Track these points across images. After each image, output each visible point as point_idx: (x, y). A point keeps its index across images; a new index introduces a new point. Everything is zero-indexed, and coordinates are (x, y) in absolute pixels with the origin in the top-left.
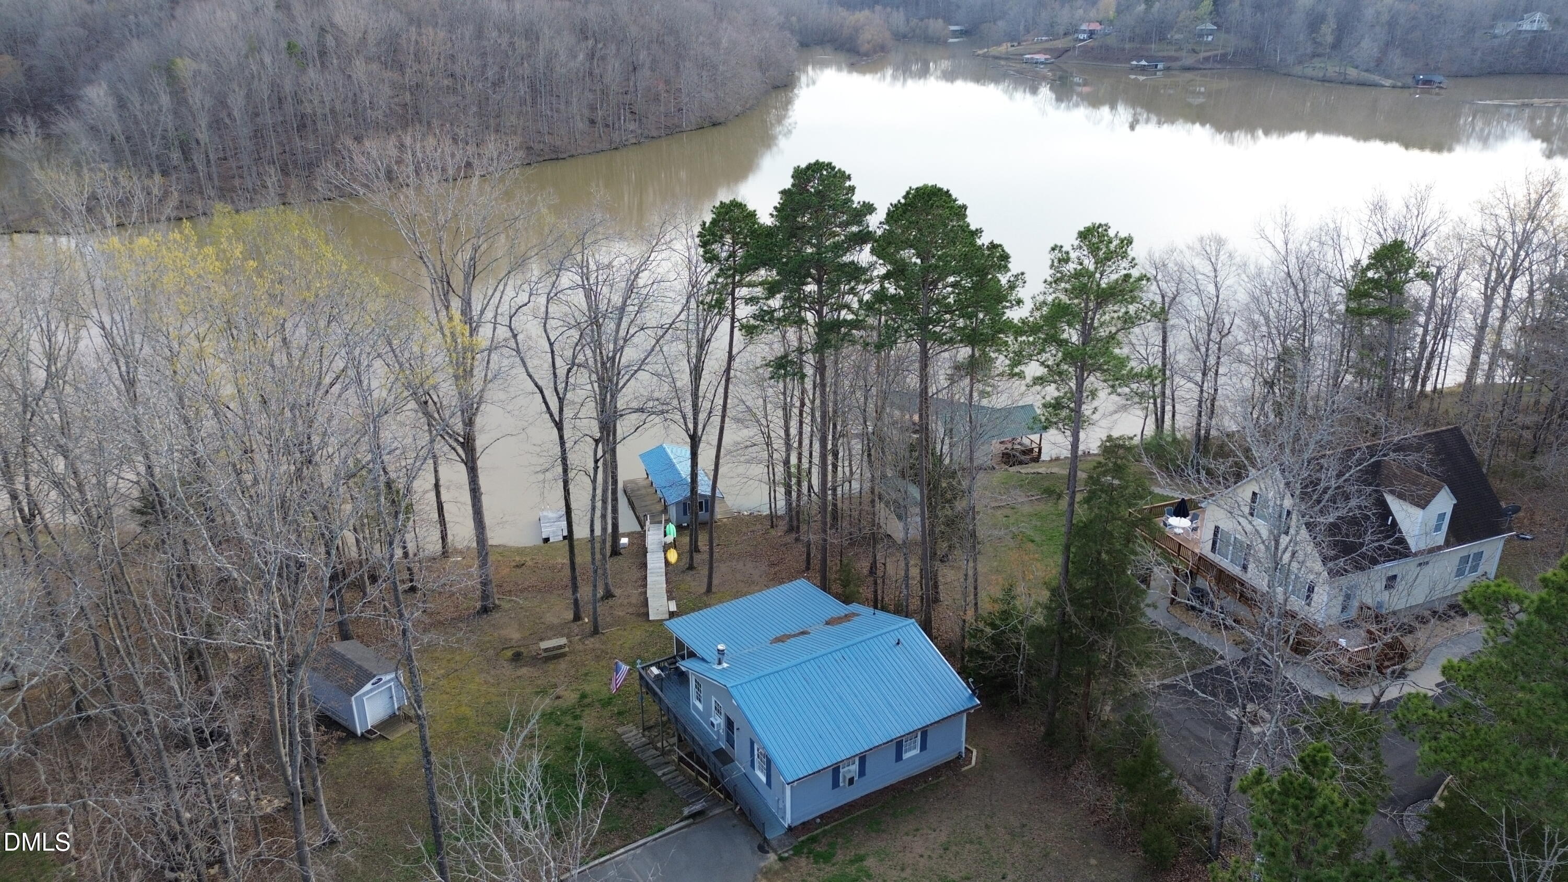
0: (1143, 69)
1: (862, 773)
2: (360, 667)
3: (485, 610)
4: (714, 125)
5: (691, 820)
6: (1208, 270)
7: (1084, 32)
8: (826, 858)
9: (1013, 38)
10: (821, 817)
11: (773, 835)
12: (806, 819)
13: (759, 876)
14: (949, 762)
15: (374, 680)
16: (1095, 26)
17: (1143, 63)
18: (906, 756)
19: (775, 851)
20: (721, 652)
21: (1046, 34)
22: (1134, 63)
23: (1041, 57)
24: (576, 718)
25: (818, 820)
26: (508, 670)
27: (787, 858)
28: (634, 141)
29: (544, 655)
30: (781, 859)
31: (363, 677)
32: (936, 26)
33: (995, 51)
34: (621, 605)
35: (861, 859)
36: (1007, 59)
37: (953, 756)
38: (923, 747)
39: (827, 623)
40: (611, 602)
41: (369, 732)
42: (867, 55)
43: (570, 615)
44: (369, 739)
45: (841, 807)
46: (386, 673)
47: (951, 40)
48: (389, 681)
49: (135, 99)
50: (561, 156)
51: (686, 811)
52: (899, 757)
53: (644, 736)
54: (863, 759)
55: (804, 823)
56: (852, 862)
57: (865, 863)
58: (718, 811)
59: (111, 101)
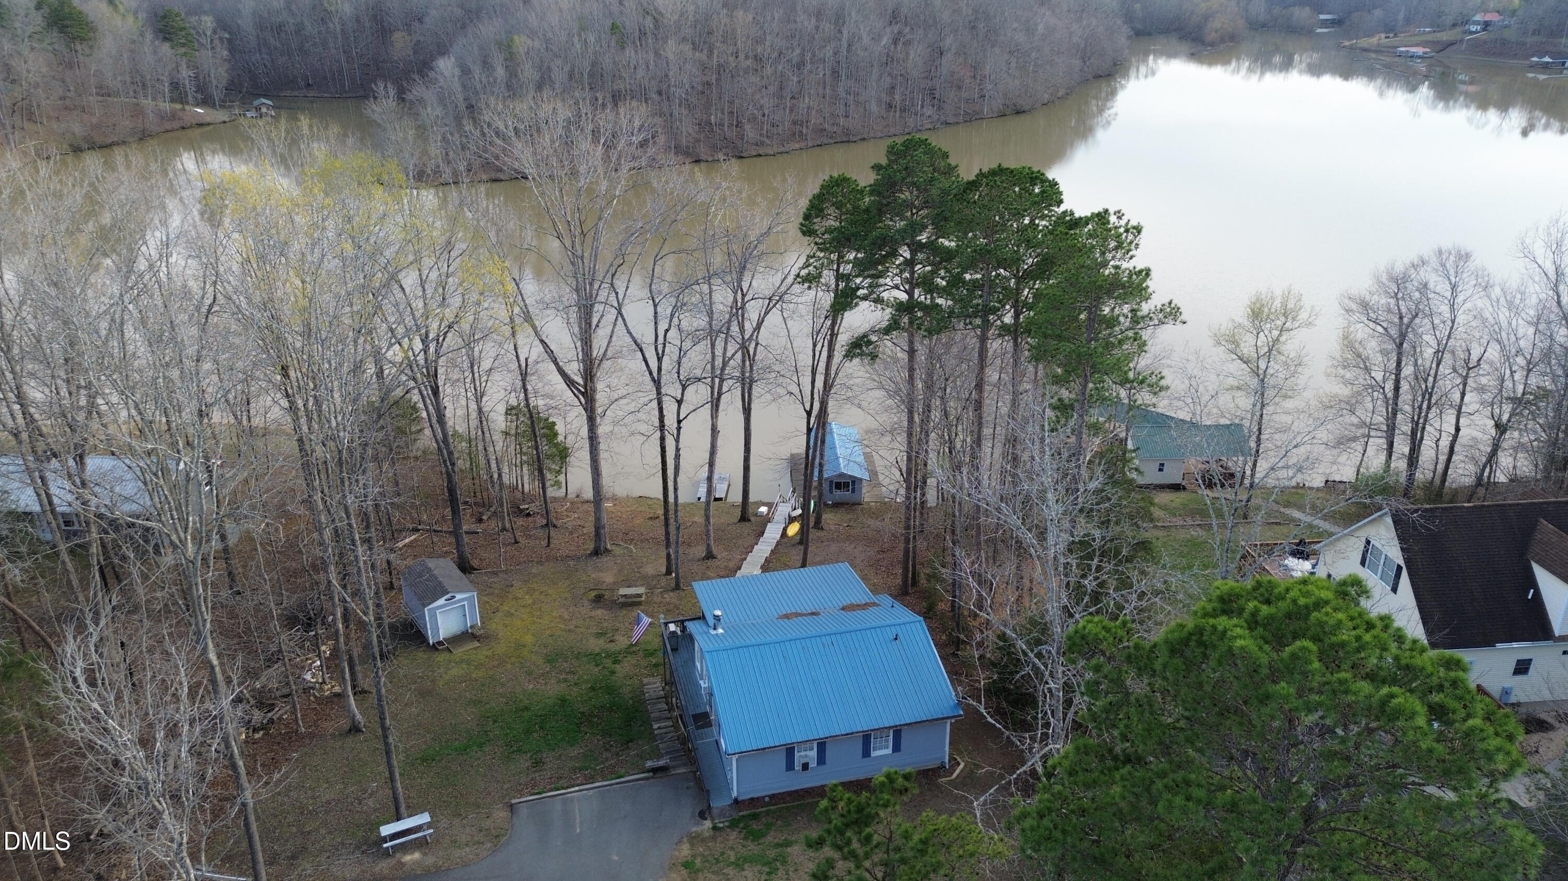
0: (1545, 67)
1: (821, 760)
2: (440, 583)
3: (596, 552)
4: (1018, 113)
5: (651, 774)
6: (1444, 288)
7: (1477, 23)
8: (756, 836)
9: (1390, 29)
10: (772, 797)
11: (719, 803)
12: (756, 795)
13: (685, 840)
14: (929, 770)
15: (448, 596)
16: (1493, 17)
17: (1547, 59)
18: (874, 754)
19: (713, 820)
20: (717, 618)
21: (1431, 26)
22: (1535, 59)
23: (1419, 51)
24: (616, 662)
25: (767, 799)
26: (585, 609)
27: (720, 829)
28: (929, 126)
29: (621, 600)
30: (715, 828)
31: (438, 591)
32: (1302, 14)
33: (1364, 42)
34: (718, 567)
35: (787, 844)
36: (1376, 52)
37: (936, 764)
38: (897, 748)
39: (843, 609)
40: (710, 562)
41: (440, 643)
42: (1212, 44)
43: (664, 570)
44: (437, 649)
45: (796, 792)
46: (460, 592)
47: (1319, 30)
48: (463, 600)
49: (477, 70)
50: (852, 138)
51: (649, 764)
52: (866, 753)
53: (663, 689)
54: (822, 746)
55: (752, 799)
56: (778, 845)
57: (789, 850)
58: (681, 770)
59: (457, 72)
